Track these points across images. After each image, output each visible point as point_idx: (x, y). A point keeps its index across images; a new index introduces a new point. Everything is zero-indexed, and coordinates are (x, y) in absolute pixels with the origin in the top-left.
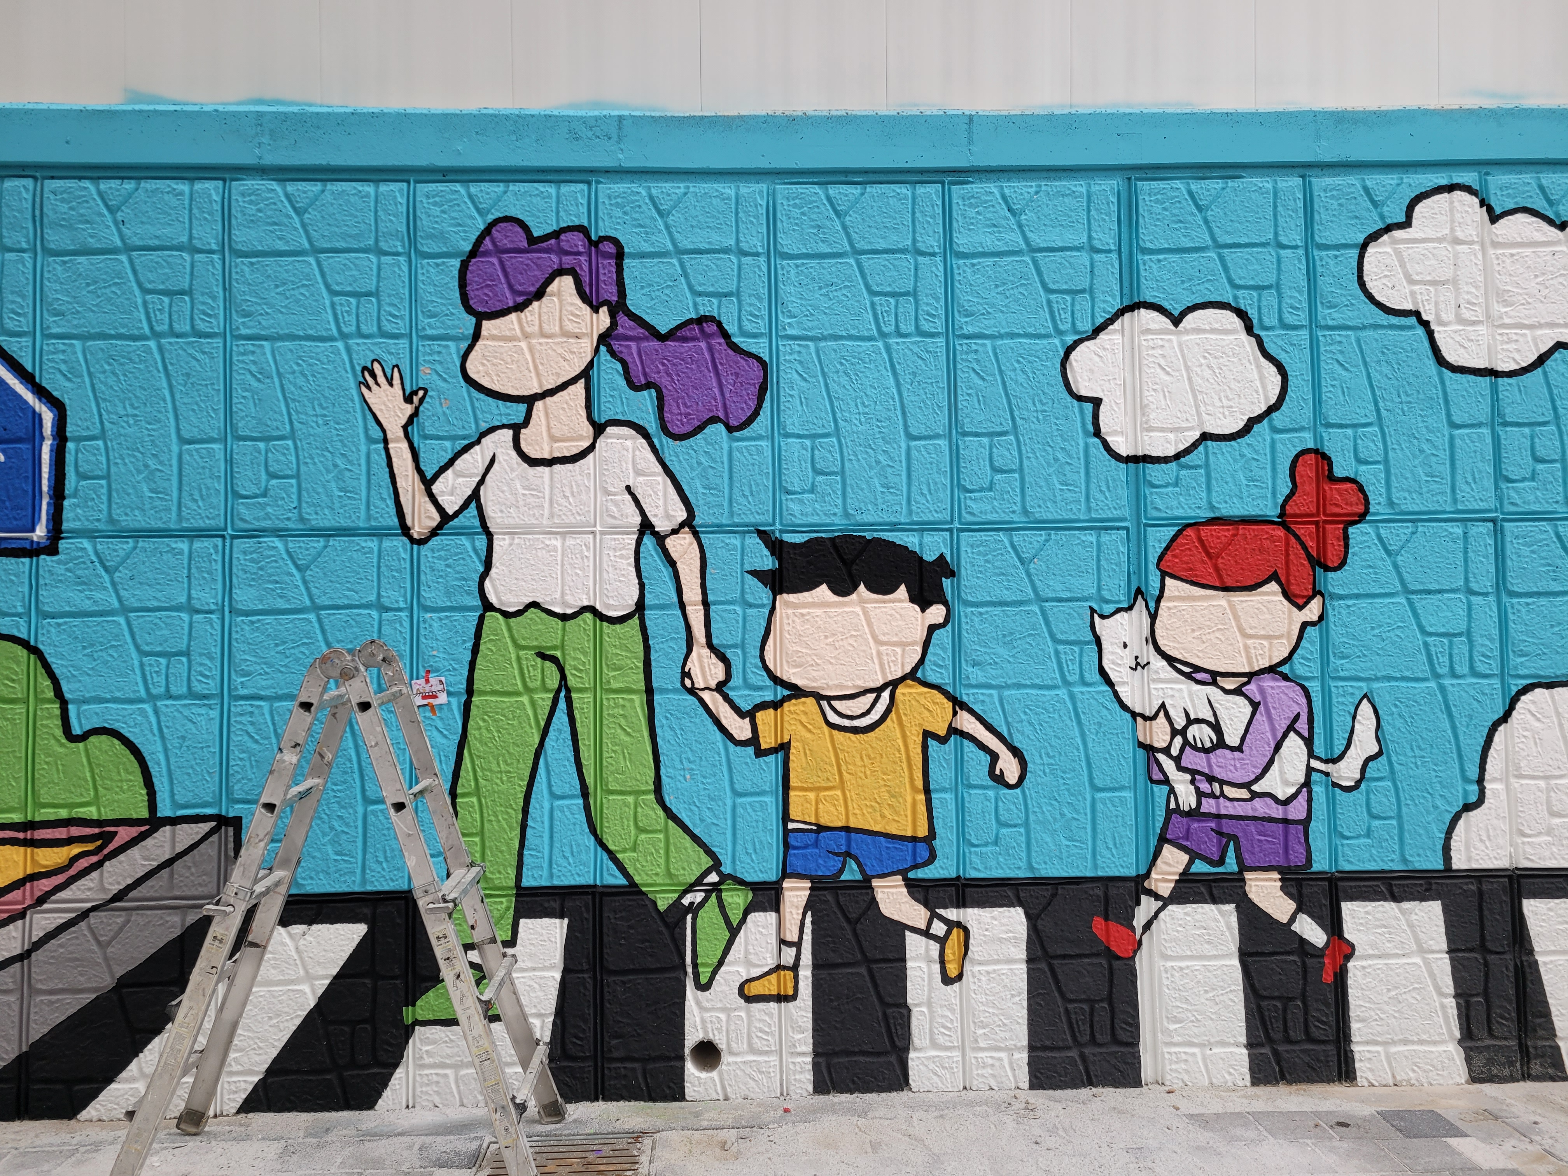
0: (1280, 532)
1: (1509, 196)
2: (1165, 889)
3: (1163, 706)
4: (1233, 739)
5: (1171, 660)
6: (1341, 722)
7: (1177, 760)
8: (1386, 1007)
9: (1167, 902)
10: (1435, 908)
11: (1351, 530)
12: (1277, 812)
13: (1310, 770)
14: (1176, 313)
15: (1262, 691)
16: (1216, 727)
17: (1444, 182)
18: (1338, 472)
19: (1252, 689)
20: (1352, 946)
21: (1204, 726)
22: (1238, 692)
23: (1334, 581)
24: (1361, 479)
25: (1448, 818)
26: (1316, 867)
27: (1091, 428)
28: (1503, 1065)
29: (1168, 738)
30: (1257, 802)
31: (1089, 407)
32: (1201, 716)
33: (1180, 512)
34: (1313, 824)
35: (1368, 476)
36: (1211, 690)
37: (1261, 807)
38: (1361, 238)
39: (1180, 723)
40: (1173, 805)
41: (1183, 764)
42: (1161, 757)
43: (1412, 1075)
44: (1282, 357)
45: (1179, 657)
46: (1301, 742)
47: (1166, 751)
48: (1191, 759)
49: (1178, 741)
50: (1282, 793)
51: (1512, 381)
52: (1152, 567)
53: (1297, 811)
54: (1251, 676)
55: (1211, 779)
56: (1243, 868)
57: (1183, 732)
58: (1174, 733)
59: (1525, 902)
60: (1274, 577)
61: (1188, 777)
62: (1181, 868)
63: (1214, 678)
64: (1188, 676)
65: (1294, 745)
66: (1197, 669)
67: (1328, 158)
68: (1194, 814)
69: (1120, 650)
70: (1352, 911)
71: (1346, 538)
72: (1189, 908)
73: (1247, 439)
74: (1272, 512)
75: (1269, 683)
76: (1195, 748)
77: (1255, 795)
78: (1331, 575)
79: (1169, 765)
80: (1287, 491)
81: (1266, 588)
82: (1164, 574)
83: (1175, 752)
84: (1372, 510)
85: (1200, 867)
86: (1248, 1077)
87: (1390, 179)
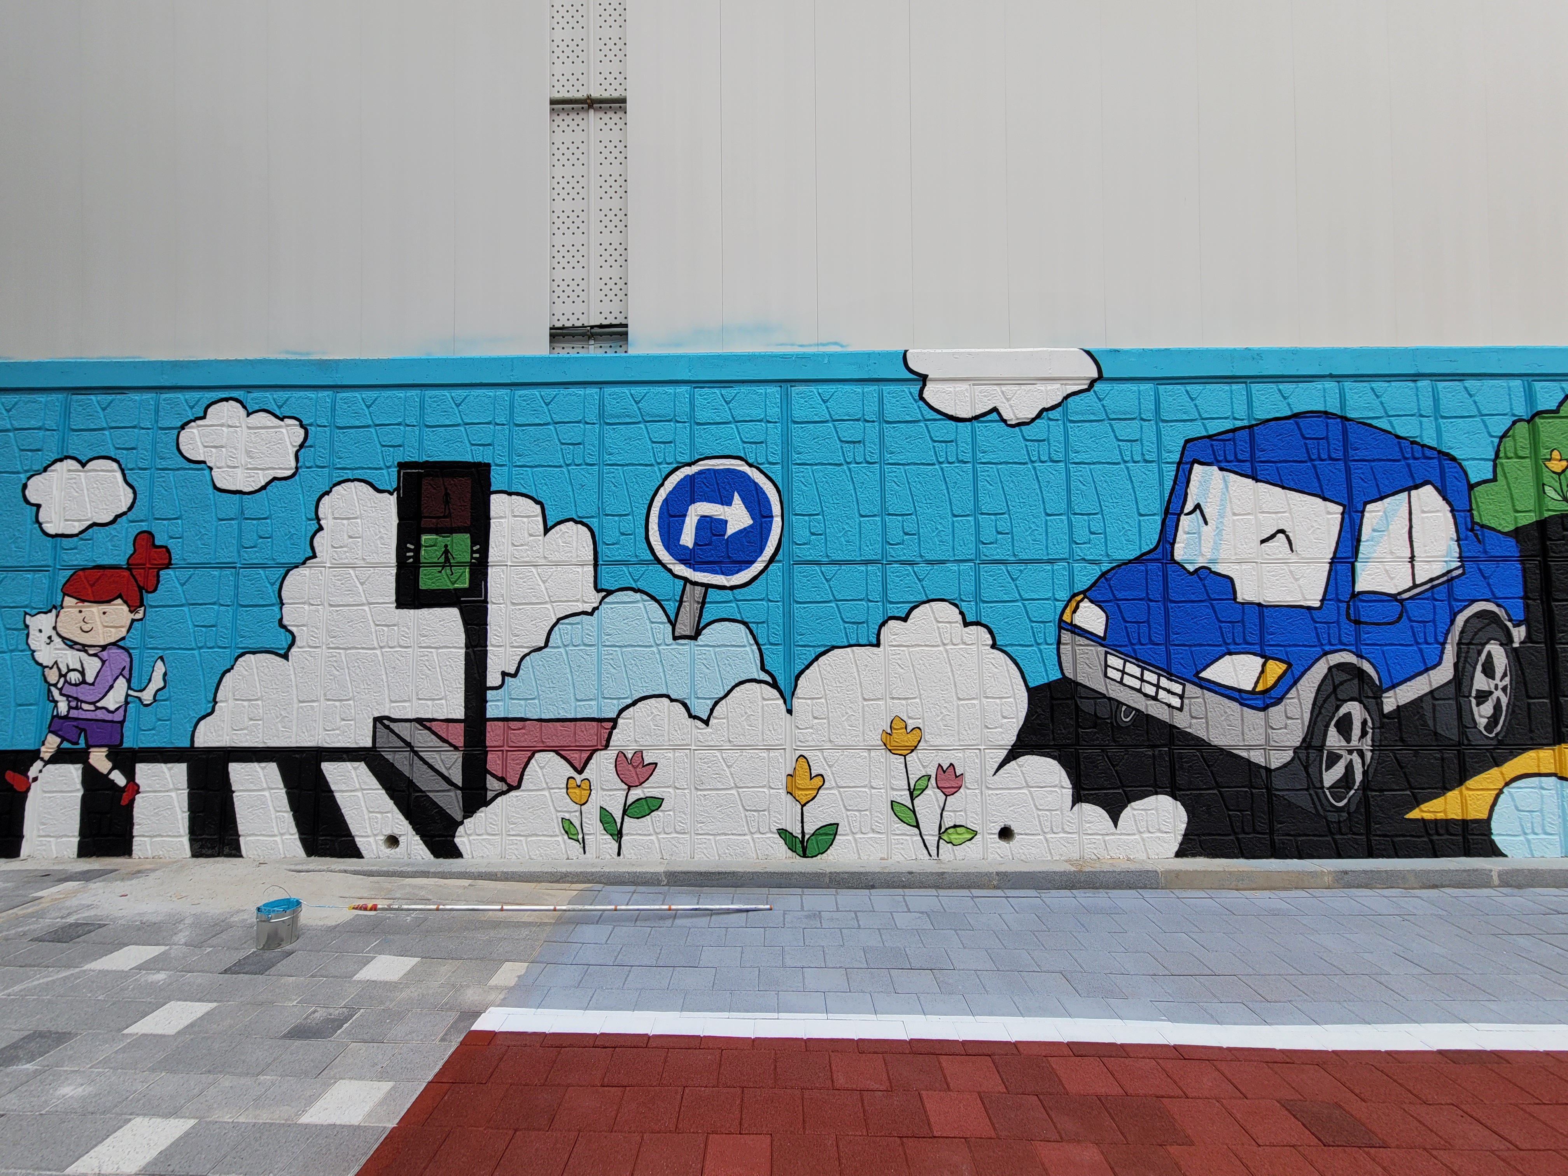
0: (126, 573)
1: (256, 403)
2: (46, 756)
3: (56, 662)
4: (90, 678)
5: (64, 639)
6: (147, 669)
7: (60, 690)
8: (152, 818)
9: (47, 763)
10: (183, 767)
11: (161, 572)
12: (109, 717)
13: (127, 695)
14: (84, 461)
15: (109, 655)
16: (83, 673)
17: (224, 396)
18: (157, 543)
19: (104, 654)
20: (138, 786)
21: (76, 673)
22: (95, 655)
23: (149, 598)
24: (169, 547)
25: (195, 720)
26: (125, 745)
27: (34, 519)
28: (209, 848)
29: (57, 678)
30: (98, 712)
31: (35, 508)
32: (75, 667)
33: (75, 563)
34: (126, 724)
35: (171, 544)
36: (82, 654)
37: (100, 715)
38: (180, 424)
39: (64, 671)
40: (55, 713)
41: (63, 692)
42: (53, 688)
43: (161, 853)
44: (134, 484)
45: (68, 637)
46: (124, 681)
47: (55, 685)
48: (68, 690)
49: (62, 680)
50: (112, 708)
51: (249, 497)
52: (59, 591)
53: (118, 717)
54: (104, 648)
55: (77, 699)
56: (89, 746)
57: (65, 676)
58: (61, 675)
59: (230, 764)
60: (120, 596)
61: (65, 698)
62: (55, 746)
63: (84, 648)
64: (71, 647)
65: (121, 683)
66: (76, 643)
67: (167, 384)
68: (66, 717)
69: (38, 634)
70: (142, 770)
71: (158, 576)
72: (58, 766)
73: (114, 526)
74: (123, 563)
75: (114, 650)
76: (70, 684)
77: (97, 708)
78: (150, 595)
79: (55, 693)
80: (131, 552)
81: (115, 602)
82: (65, 594)
83: (60, 686)
84: (173, 562)
85: (66, 745)
86: (76, 853)
87: (196, 395)
